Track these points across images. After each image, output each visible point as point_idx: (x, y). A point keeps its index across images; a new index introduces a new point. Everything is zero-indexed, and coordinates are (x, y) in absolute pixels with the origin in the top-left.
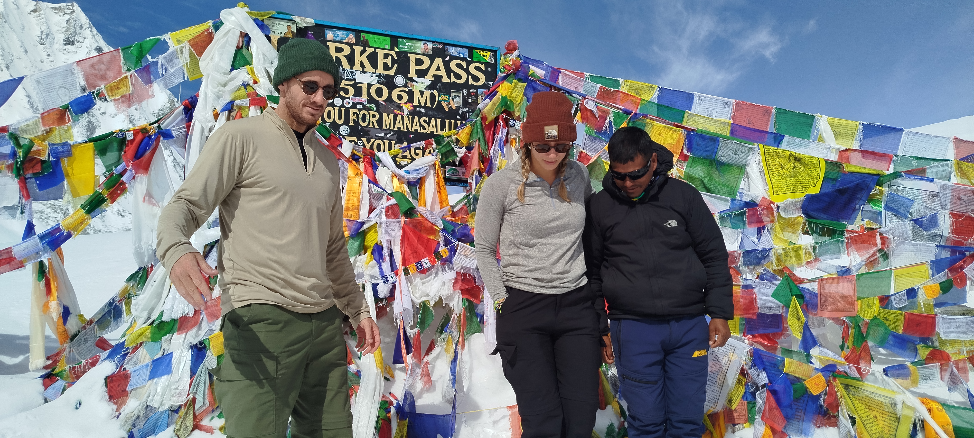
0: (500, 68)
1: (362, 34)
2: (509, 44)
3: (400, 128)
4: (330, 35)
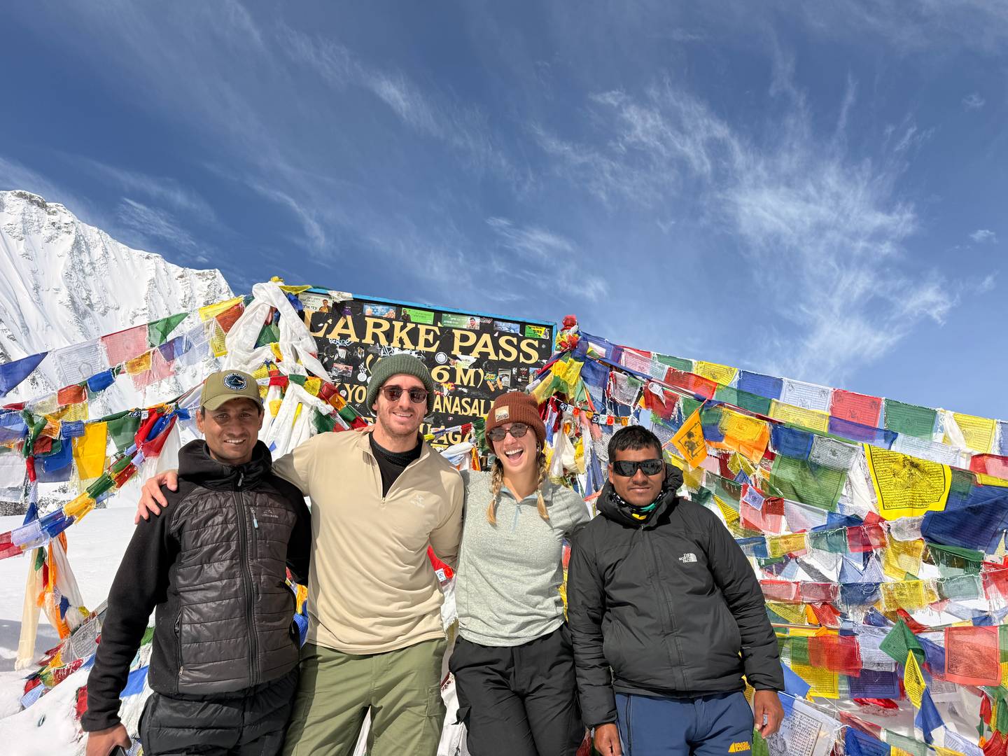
0: (556, 344)
1: (403, 309)
2: (567, 319)
3: (438, 410)
4: (368, 310)
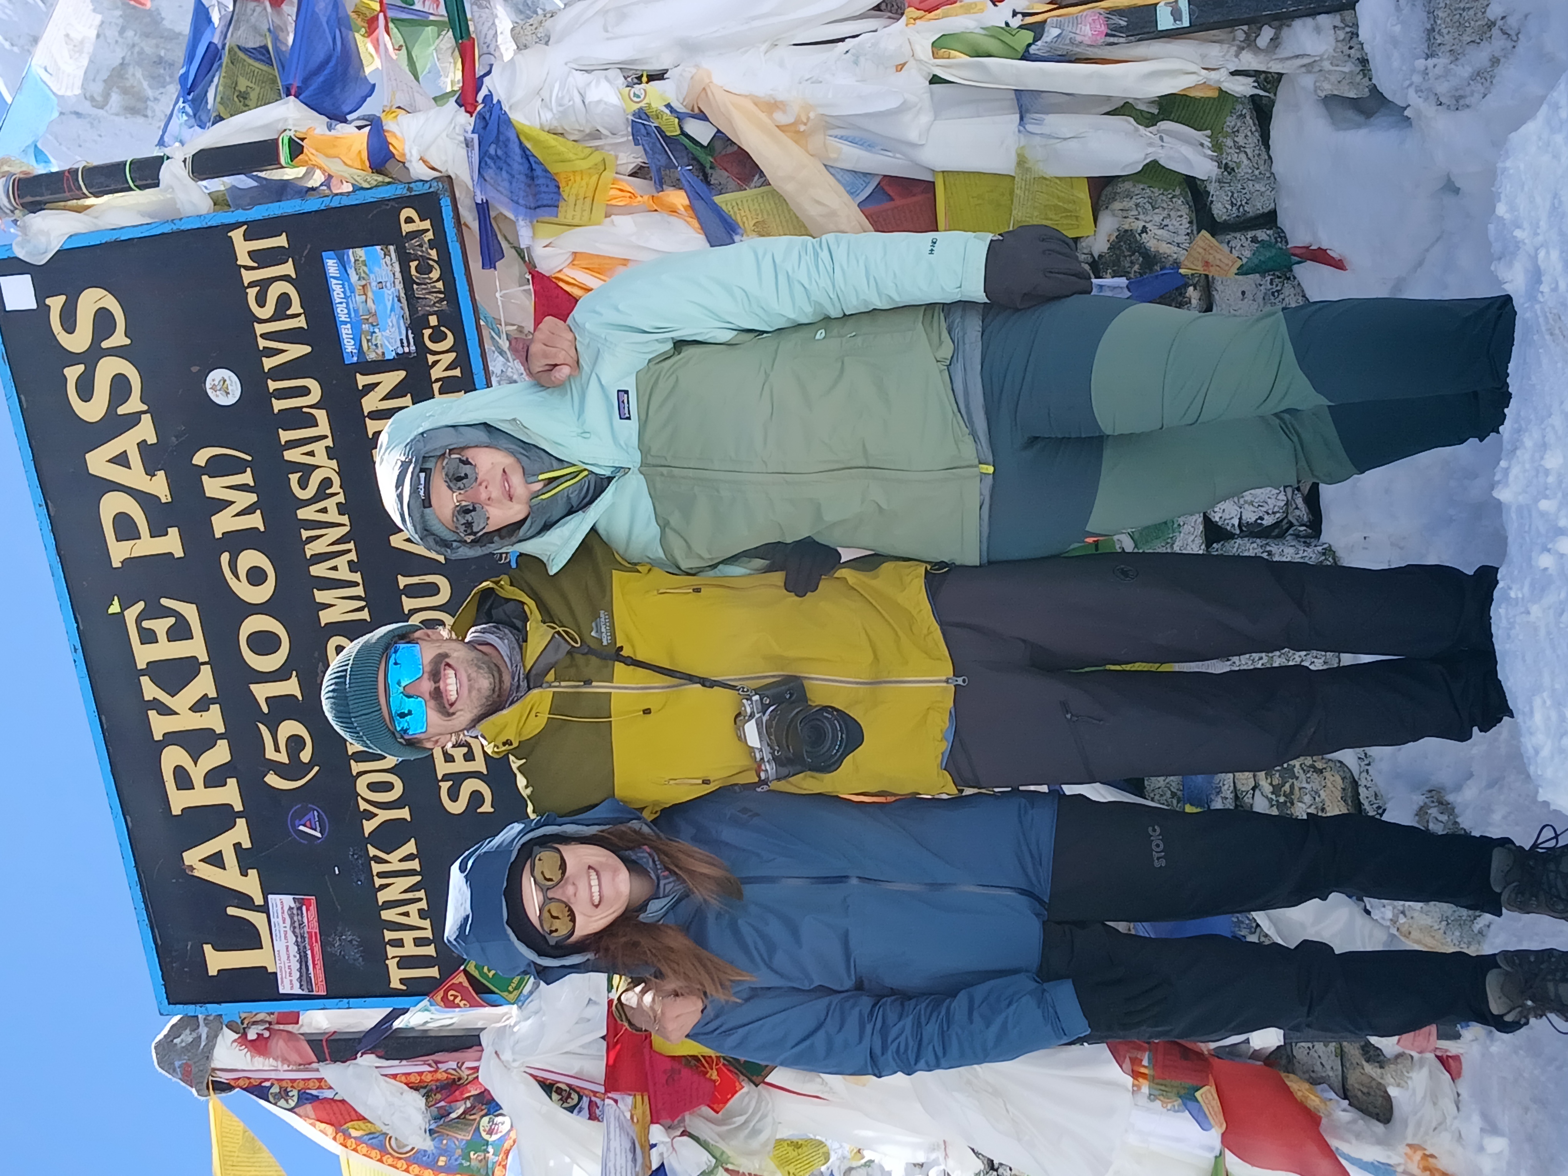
3: (350, 562)
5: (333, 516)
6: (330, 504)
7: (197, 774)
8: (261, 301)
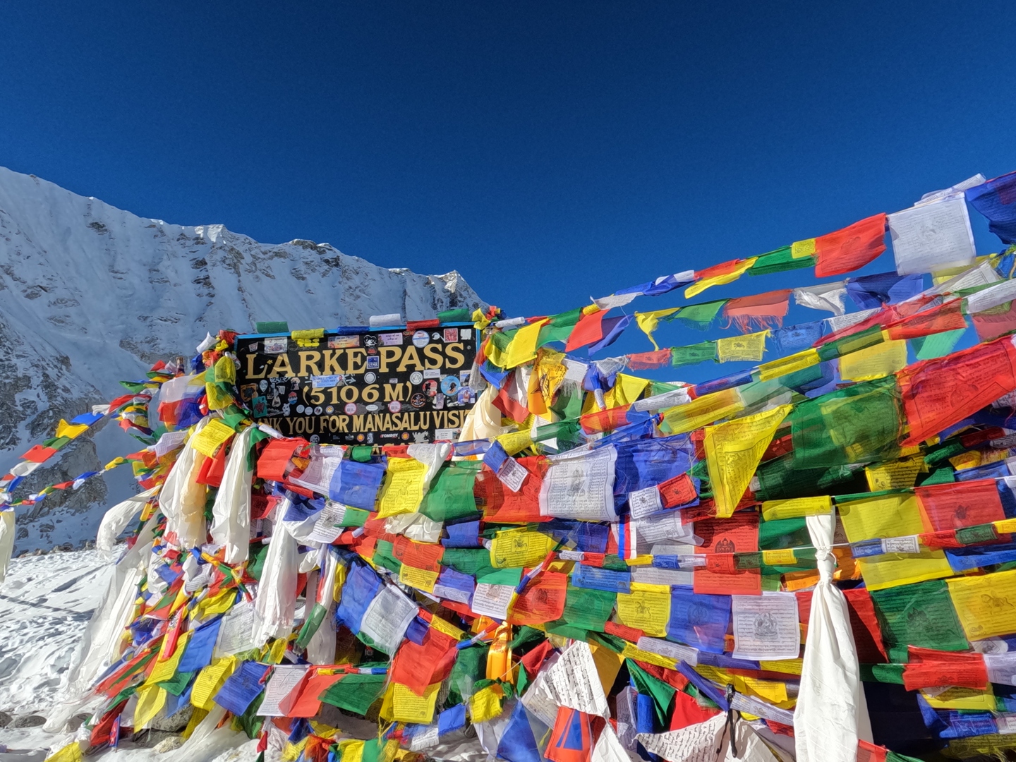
3: (371, 429)
5: (386, 426)
6: (390, 425)
7: (311, 363)
8: (454, 415)
